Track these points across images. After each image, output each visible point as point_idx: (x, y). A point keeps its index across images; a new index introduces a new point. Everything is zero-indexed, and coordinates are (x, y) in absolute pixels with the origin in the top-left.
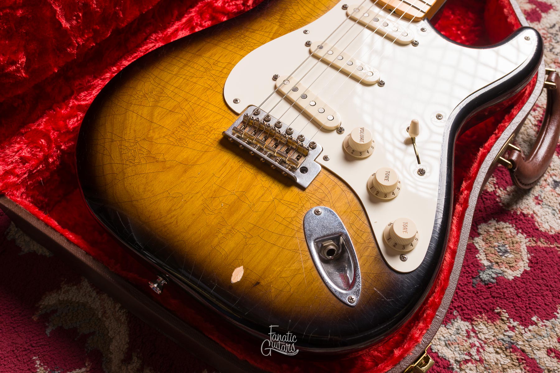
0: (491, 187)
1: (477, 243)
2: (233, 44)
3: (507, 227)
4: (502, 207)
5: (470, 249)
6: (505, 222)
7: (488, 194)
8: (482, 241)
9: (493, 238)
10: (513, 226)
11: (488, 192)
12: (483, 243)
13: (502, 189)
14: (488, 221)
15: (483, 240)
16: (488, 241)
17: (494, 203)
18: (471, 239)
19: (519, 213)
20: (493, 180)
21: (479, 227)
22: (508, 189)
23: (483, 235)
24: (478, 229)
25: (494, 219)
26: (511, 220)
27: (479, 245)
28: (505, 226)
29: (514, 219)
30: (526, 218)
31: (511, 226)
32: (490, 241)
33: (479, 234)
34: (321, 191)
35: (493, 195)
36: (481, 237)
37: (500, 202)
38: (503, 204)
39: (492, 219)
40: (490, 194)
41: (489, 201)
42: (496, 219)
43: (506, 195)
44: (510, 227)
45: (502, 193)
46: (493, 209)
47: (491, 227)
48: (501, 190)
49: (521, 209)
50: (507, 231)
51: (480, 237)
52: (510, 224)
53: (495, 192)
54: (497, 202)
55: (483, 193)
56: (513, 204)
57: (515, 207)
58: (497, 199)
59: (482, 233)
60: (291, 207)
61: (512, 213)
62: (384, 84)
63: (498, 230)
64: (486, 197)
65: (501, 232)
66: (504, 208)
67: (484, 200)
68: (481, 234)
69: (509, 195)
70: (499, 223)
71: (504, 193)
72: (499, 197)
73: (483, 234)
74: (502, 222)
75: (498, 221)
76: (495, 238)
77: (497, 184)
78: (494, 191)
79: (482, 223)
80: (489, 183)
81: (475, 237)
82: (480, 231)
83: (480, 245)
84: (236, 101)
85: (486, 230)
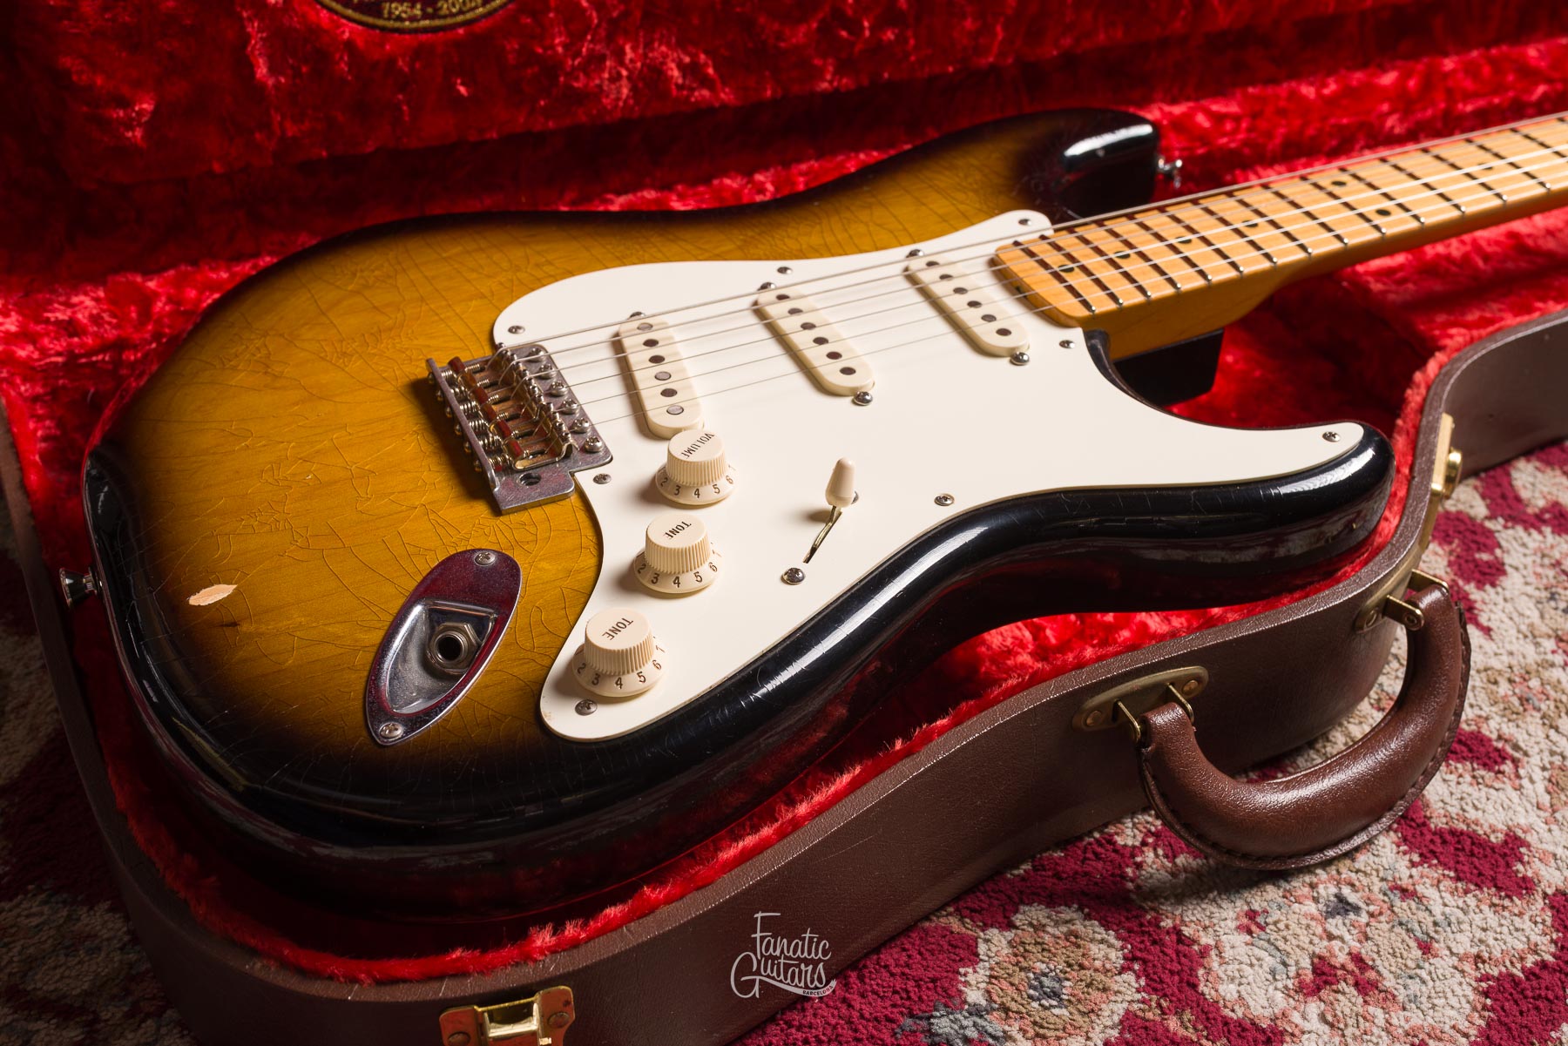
0: (1134, 837)
1: (987, 941)
2: (609, 247)
3: (1102, 941)
4: (1130, 891)
5: (955, 947)
6: (1107, 928)
7: (1110, 847)
8: (1004, 942)
9: (1043, 950)
10: (1122, 948)
11: (1114, 843)
12: (1006, 951)
13: (1160, 852)
14: (1060, 905)
15: (1009, 942)
16: (1022, 949)
17: (1113, 875)
18: (978, 926)
19: (1167, 923)
20: (1152, 824)
21: (1022, 908)
22: (1180, 860)
23: (1019, 932)
24: (1016, 911)
25: (1081, 909)
26: (1130, 931)
27: (989, 950)
28: (1099, 937)
29: (1143, 933)
30: (1181, 947)
31: (1118, 944)
32: (1026, 951)
33: (1010, 926)
34: (533, 530)
35: (1123, 856)
36: (1010, 935)
37: (1132, 880)
38: (1138, 887)
39: (1075, 906)
40: (1116, 851)
41: (1100, 865)
42: (1086, 910)
43: (1162, 872)
44: (1111, 946)
45: (1154, 862)
46: (1096, 884)
47: (1056, 924)
48: (1157, 856)
49: (1182, 921)
50: (1096, 950)
51: (1006, 934)
52: (1118, 938)
53: (1134, 851)
54: (1124, 876)
55: (1097, 840)
56: (1166, 899)
57: (1166, 908)
58: (1129, 871)
59: (1018, 923)
60: (440, 530)
61: (1149, 917)
62: (868, 402)
63: (1073, 939)
64: (1100, 850)
65: (1079, 947)
66: (1134, 897)
67: (1089, 855)
68: (1017, 928)
69: (1173, 874)
70: (1087, 923)
71: (1163, 866)
72: (1139, 866)
73: (1023, 930)
74: (1096, 923)
75: (1088, 917)
76: (1049, 951)
77: (1157, 835)
78: (1134, 847)
79: (1040, 903)
80: (1134, 825)
81: (992, 926)
82: (1018, 919)
83: (994, 949)
84: (514, 330)
85: (1035, 922)
